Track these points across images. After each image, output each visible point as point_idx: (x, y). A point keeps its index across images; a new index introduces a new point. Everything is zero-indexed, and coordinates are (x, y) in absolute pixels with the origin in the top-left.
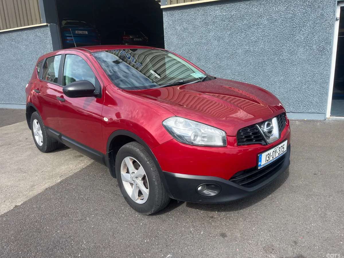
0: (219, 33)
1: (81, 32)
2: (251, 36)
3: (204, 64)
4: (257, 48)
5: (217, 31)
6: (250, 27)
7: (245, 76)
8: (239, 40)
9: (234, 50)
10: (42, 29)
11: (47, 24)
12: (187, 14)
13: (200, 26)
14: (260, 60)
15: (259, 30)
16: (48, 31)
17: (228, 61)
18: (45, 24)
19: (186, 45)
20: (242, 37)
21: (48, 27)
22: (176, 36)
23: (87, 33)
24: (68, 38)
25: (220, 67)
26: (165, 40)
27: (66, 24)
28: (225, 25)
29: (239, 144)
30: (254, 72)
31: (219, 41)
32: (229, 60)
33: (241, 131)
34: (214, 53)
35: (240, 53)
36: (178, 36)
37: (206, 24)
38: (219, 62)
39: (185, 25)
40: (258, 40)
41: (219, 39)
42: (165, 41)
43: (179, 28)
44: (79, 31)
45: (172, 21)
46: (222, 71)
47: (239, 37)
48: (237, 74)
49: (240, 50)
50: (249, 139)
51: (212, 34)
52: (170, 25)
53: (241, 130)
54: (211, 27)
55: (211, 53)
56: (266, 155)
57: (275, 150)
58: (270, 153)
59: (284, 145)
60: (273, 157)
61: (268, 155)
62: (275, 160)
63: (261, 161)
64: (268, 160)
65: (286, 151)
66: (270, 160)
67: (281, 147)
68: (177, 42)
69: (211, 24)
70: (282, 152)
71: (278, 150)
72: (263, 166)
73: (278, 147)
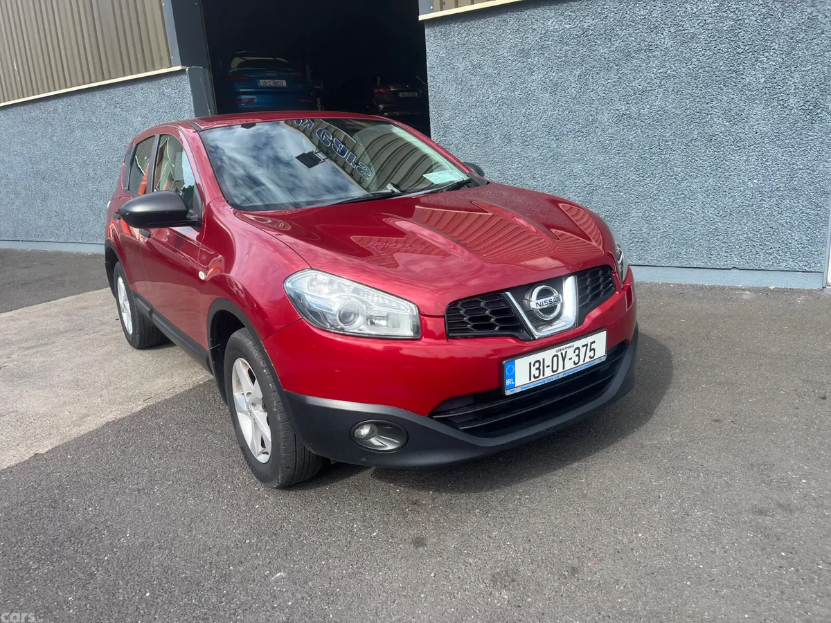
0: (554, 74)
1: (270, 83)
2: (632, 78)
3: (519, 150)
4: (648, 106)
5: (550, 69)
6: (628, 57)
7: (617, 179)
8: (603, 88)
9: (591, 115)
10: (174, 80)
11: (184, 67)
12: (478, 32)
13: (510, 58)
14: (654, 138)
15: (651, 64)
16: (185, 83)
17: (577, 142)
18: (179, 68)
19: (478, 104)
20: (609, 81)
21: (185, 74)
22: (455, 85)
23: (284, 83)
24: (243, 97)
25: (556, 157)
26: (429, 94)
27: (240, 65)
28: (570, 53)
29: (451, 335)
30: (640, 167)
31: (553, 93)
32: (580, 138)
33: (458, 306)
34: (543, 123)
35: (606, 120)
36: (460, 84)
37: (525, 53)
38: (555, 145)
39: (475, 58)
40: (649, 88)
41: (554, 88)
42: (430, 98)
43: (462, 66)
44: (268, 81)
45: (444, 50)
46: (562, 166)
47: (603, 81)
48: (597, 172)
49: (606, 114)
50: (482, 324)
51: (538, 76)
52: (442, 59)
53: (460, 303)
54: (536, 59)
55: (536, 124)
56: (530, 364)
57: (562, 354)
58: (544, 359)
59: (594, 342)
60: (555, 369)
61: (537, 365)
62: (561, 376)
63: (513, 377)
64: (537, 375)
65: (604, 359)
66: (543, 375)
67: (583, 346)
68: (457, 99)
69: (535, 51)
70: (588, 360)
71: (571, 353)
72: (523, 390)
73: (570, 347)
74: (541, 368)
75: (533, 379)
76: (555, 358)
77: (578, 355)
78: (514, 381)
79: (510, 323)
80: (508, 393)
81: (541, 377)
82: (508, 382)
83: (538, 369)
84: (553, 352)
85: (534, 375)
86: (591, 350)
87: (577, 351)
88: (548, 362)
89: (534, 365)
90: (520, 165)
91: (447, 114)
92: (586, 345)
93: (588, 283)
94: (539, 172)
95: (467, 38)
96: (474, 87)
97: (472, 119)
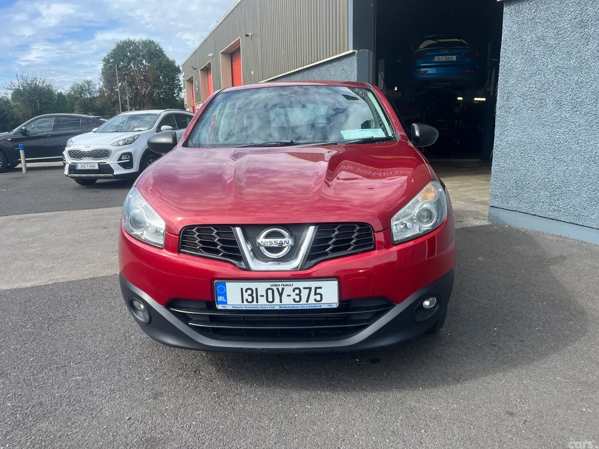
1: (443, 58)
3: (568, 115)
11: (354, 51)
12: (545, 7)
13: (569, 29)
16: (354, 62)
18: (351, 51)
19: (538, 72)
21: (355, 55)
22: (521, 56)
23: (454, 58)
26: (500, 64)
27: (428, 47)
29: (182, 250)
33: (194, 230)
36: (526, 54)
37: (583, 24)
39: (540, 31)
42: (500, 67)
43: (528, 39)
44: (441, 57)
45: (517, 25)
52: (514, 33)
53: (196, 228)
54: (593, 29)
55: (586, 91)
56: (242, 289)
57: (278, 289)
58: (256, 289)
59: (321, 288)
60: (270, 299)
61: (249, 292)
62: (277, 308)
63: (225, 295)
64: (250, 299)
65: (335, 306)
66: (257, 302)
67: (304, 288)
68: (521, 68)
69: (592, 22)
70: (311, 301)
71: (288, 290)
72: (234, 308)
73: (289, 285)
74: (254, 295)
75: (245, 303)
76: (270, 292)
77: (299, 295)
78: (226, 299)
79: (233, 252)
80: (220, 307)
81: (255, 303)
82: (220, 299)
83: (251, 295)
84: (268, 285)
85: (247, 300)
86: (316, 294)
87: (297, 291)
88: (262, 292)
89: (246, 292)
90: (567, 130)
91: (512, 81)
92: (310, 289)
93: (333, 235)
94: (584, 138)
95: (535, 14)
96: (536, 57)
97: (531, 86)
